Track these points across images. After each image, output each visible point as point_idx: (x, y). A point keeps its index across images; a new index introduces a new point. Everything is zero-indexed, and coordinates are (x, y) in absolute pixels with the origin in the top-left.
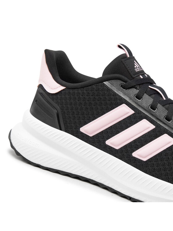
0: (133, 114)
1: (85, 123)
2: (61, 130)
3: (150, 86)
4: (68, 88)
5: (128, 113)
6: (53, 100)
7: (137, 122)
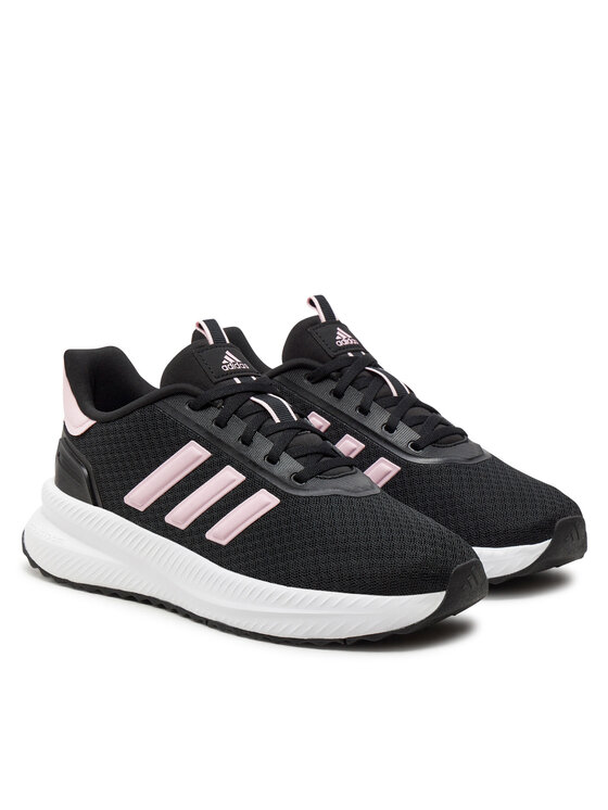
0: (209, 459)
1: (132, 486)
2: (95, 504)
3: (252, 398)
4: (100, 422)
5: (200, 457)
6: (79, 449)
7: (216, 472)
